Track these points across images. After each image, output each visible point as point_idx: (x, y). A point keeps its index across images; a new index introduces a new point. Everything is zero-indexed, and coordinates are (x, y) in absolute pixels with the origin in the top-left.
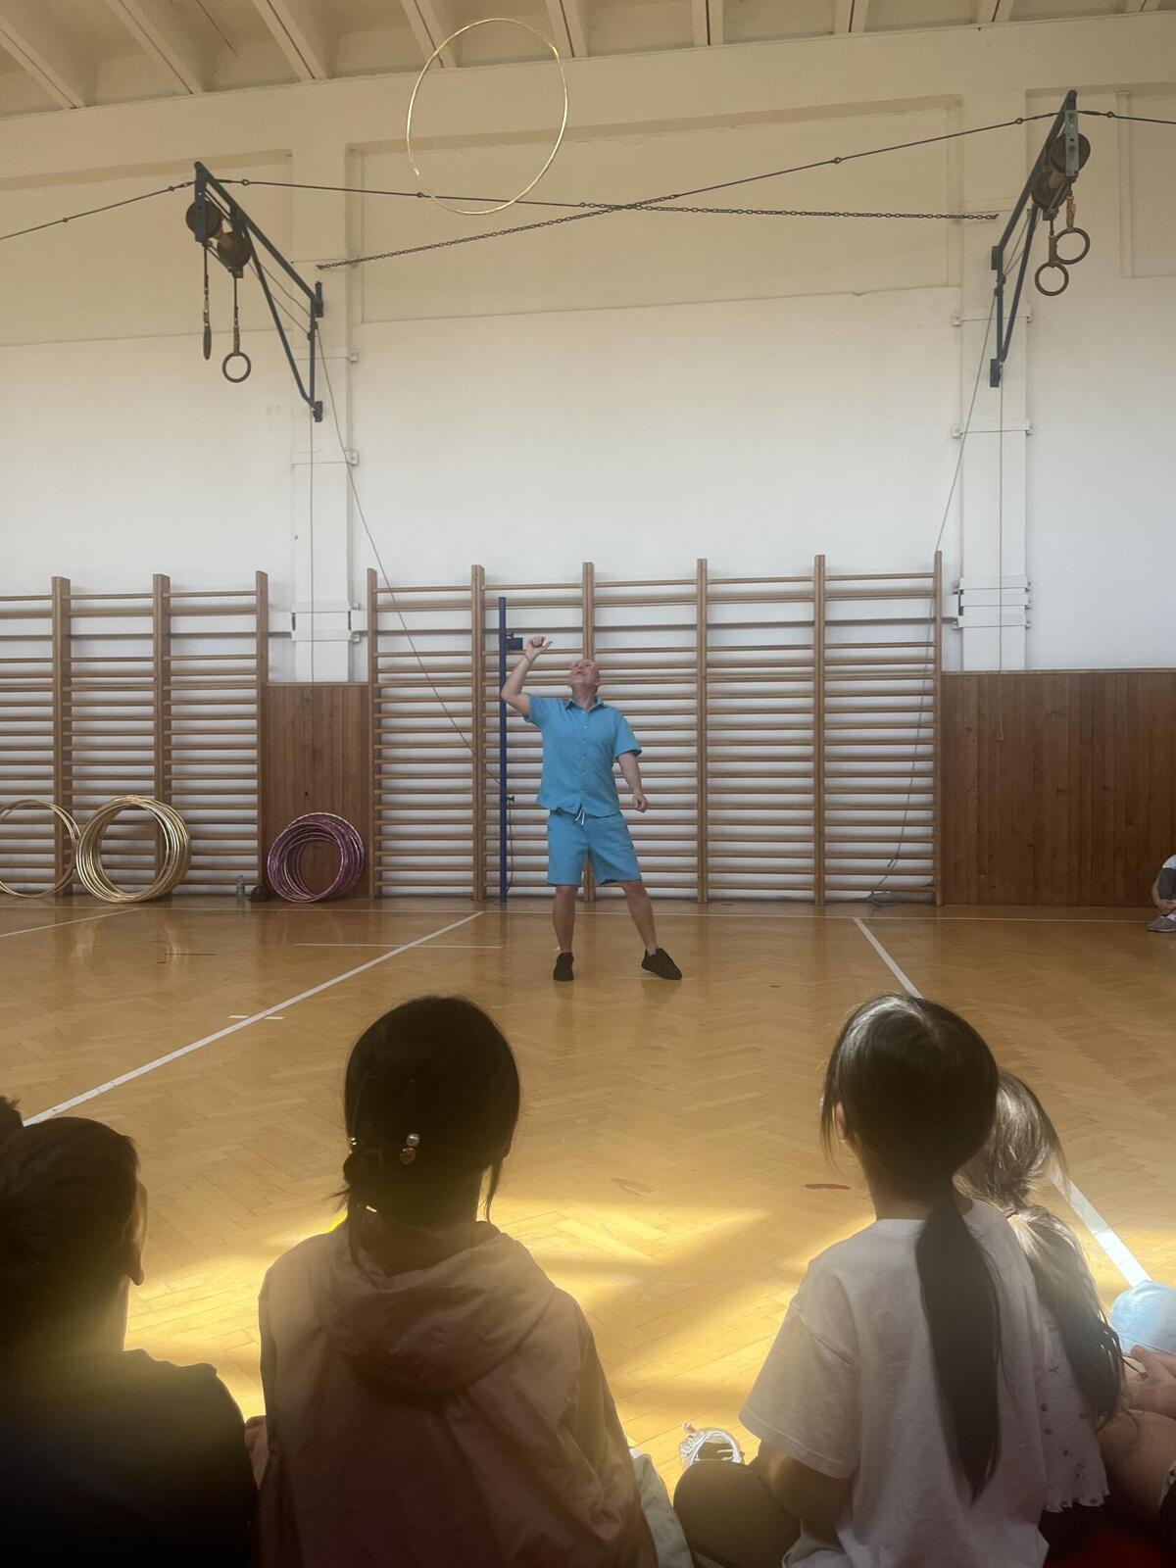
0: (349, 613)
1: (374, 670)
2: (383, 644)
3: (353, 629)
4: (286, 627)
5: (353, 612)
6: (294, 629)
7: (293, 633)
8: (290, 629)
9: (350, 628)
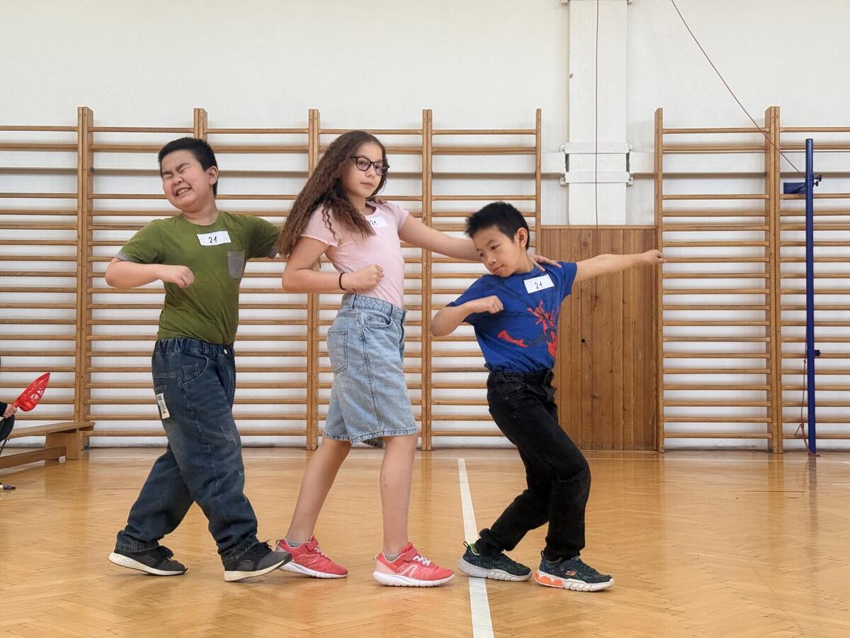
0: (628, 155)
1: (659, 212)
2: (669, 187)
3: (632, 171)
4: (559, 167)
5: (631, 153)
6: (567, 170)
7: (567, 175)
8: (563, 171)
9: (628, 170)
